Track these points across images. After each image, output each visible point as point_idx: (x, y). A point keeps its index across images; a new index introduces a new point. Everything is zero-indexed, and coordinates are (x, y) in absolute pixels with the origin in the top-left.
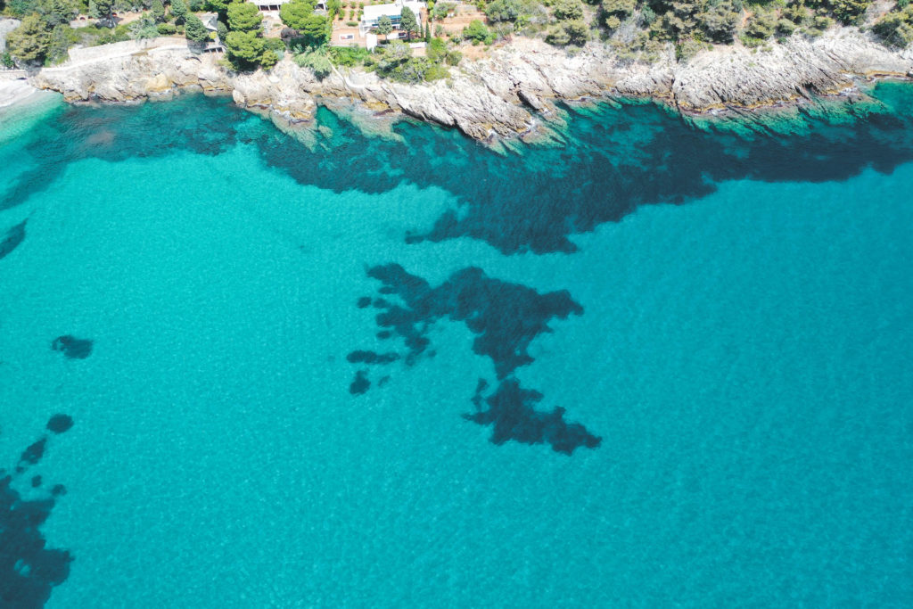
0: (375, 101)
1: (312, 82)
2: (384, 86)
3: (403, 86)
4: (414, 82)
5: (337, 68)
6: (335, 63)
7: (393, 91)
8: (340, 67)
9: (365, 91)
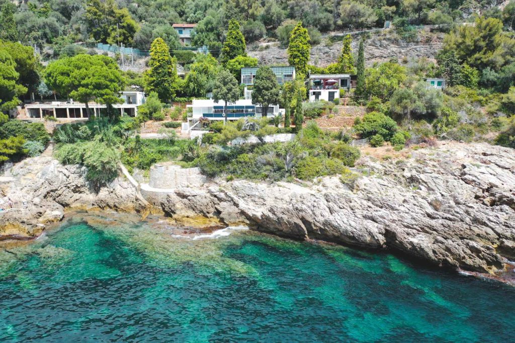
0: (191, 213)
1: (77, 190)
2: (214, 188)
3: (253, 184)
4: (277, 175)
5: (130, 172)
6: (129, 163)
7: (231, 193)
8: (136, 171)
9: (175, 198)
